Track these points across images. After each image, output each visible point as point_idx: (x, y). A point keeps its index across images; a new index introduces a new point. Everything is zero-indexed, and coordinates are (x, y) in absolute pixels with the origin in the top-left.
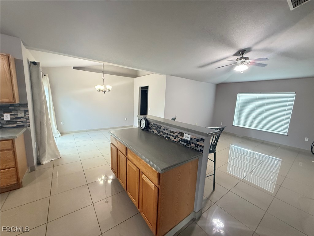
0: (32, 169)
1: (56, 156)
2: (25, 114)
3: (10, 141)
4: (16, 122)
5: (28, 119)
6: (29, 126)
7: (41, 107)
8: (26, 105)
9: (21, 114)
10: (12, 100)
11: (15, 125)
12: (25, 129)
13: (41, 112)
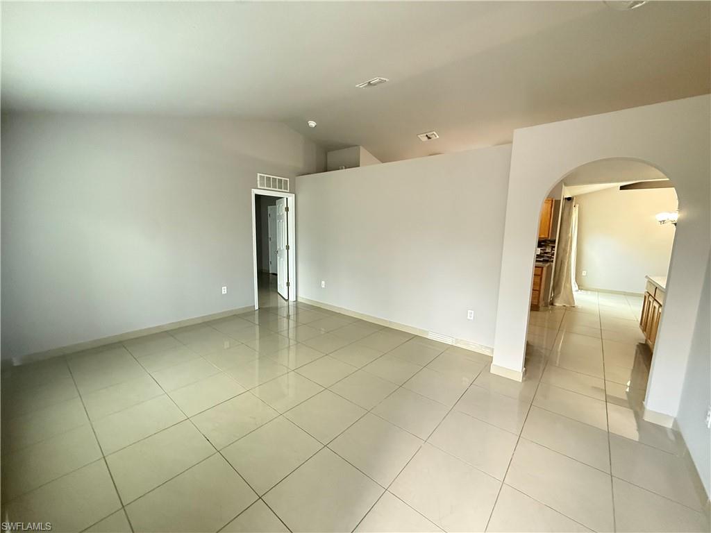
0: (546, 306)
1: (570, 304)
2: (552, 250)
3: (540, 269)
4: (543, 257)
5: (553, 255)
6: (552, 261)
7: (566, 245)
8: (555, 241)
9: (548, 250)
10: (547, 236)
11: (542, 259)
12: (549, 264)
13: (565, 250)
